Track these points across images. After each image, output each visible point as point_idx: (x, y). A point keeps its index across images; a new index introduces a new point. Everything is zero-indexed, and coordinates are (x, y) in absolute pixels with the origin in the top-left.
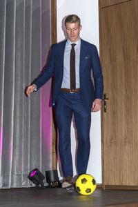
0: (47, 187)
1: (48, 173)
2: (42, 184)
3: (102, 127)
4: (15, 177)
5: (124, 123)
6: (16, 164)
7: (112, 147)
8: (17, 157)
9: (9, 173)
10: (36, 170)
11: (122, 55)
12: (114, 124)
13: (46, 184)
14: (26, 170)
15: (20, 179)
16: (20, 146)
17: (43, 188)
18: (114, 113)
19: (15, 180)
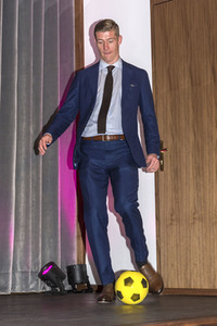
0: (69, 291)
1: (70, 269)
2: (62, 287)
3: (157, 194)
4: (18, 275)
5: (192, 189)
6: (19, 254)
7: (174, 228)
8: (21, 244)
9: (8, 269)
10: (52, 264)
11: (187, 79)
12: (176, 190)
13: (68, 287)
14: (36, 264)
15: (27, 278)
16: (27, 226)
17: (63, 293)
18: (176, 173)
19: (18, 280)
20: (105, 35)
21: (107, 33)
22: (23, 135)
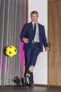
0: (22, 85)
1: (22, 79)
2: (20, 84)
3: (48, 58)
4: (7, 80)
5: (58, 57)
6: (8, 74)
7: (53, 67)
8: (8, 71)
9: (4, 78)
10: (17, 77)
11: (58, 24)
12: (54, 56)
14: (13, 77)
15: (10, 81)
16: (10, 66)
17: (20, 86)
18: (54, 52)
19: (7, 82)
20: (34, 15)
21: (35, 15)
22: (10, 39)
